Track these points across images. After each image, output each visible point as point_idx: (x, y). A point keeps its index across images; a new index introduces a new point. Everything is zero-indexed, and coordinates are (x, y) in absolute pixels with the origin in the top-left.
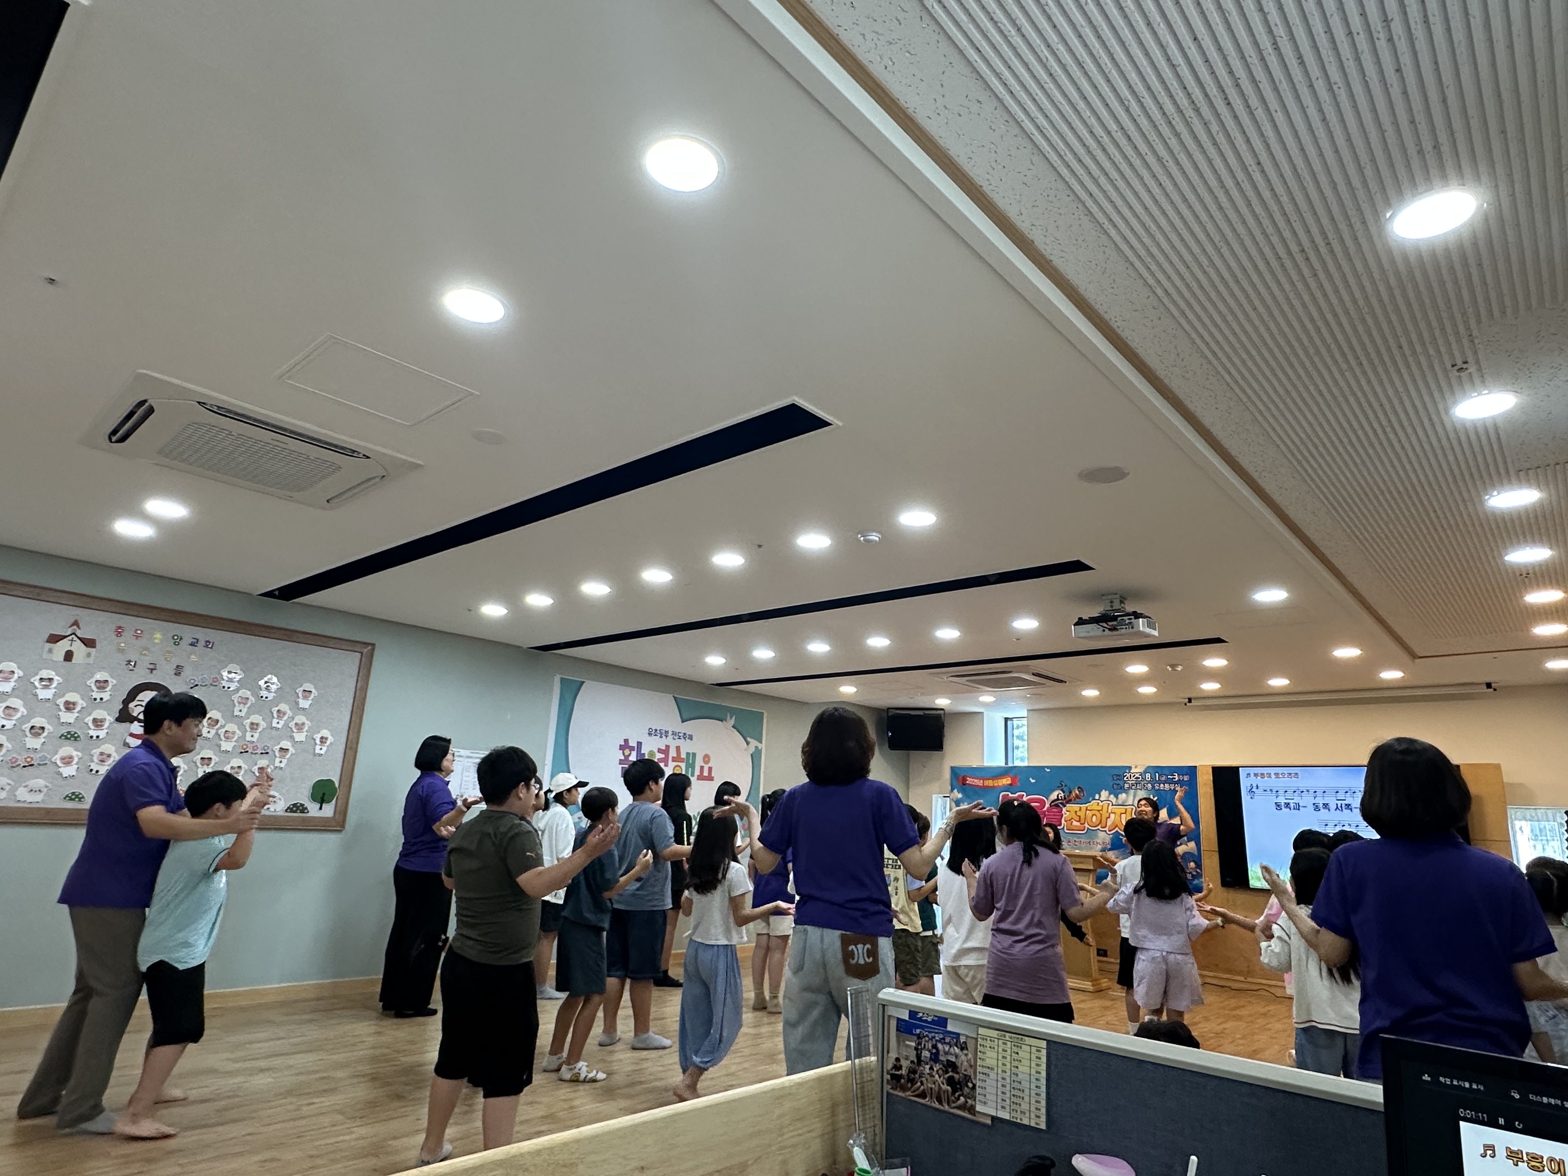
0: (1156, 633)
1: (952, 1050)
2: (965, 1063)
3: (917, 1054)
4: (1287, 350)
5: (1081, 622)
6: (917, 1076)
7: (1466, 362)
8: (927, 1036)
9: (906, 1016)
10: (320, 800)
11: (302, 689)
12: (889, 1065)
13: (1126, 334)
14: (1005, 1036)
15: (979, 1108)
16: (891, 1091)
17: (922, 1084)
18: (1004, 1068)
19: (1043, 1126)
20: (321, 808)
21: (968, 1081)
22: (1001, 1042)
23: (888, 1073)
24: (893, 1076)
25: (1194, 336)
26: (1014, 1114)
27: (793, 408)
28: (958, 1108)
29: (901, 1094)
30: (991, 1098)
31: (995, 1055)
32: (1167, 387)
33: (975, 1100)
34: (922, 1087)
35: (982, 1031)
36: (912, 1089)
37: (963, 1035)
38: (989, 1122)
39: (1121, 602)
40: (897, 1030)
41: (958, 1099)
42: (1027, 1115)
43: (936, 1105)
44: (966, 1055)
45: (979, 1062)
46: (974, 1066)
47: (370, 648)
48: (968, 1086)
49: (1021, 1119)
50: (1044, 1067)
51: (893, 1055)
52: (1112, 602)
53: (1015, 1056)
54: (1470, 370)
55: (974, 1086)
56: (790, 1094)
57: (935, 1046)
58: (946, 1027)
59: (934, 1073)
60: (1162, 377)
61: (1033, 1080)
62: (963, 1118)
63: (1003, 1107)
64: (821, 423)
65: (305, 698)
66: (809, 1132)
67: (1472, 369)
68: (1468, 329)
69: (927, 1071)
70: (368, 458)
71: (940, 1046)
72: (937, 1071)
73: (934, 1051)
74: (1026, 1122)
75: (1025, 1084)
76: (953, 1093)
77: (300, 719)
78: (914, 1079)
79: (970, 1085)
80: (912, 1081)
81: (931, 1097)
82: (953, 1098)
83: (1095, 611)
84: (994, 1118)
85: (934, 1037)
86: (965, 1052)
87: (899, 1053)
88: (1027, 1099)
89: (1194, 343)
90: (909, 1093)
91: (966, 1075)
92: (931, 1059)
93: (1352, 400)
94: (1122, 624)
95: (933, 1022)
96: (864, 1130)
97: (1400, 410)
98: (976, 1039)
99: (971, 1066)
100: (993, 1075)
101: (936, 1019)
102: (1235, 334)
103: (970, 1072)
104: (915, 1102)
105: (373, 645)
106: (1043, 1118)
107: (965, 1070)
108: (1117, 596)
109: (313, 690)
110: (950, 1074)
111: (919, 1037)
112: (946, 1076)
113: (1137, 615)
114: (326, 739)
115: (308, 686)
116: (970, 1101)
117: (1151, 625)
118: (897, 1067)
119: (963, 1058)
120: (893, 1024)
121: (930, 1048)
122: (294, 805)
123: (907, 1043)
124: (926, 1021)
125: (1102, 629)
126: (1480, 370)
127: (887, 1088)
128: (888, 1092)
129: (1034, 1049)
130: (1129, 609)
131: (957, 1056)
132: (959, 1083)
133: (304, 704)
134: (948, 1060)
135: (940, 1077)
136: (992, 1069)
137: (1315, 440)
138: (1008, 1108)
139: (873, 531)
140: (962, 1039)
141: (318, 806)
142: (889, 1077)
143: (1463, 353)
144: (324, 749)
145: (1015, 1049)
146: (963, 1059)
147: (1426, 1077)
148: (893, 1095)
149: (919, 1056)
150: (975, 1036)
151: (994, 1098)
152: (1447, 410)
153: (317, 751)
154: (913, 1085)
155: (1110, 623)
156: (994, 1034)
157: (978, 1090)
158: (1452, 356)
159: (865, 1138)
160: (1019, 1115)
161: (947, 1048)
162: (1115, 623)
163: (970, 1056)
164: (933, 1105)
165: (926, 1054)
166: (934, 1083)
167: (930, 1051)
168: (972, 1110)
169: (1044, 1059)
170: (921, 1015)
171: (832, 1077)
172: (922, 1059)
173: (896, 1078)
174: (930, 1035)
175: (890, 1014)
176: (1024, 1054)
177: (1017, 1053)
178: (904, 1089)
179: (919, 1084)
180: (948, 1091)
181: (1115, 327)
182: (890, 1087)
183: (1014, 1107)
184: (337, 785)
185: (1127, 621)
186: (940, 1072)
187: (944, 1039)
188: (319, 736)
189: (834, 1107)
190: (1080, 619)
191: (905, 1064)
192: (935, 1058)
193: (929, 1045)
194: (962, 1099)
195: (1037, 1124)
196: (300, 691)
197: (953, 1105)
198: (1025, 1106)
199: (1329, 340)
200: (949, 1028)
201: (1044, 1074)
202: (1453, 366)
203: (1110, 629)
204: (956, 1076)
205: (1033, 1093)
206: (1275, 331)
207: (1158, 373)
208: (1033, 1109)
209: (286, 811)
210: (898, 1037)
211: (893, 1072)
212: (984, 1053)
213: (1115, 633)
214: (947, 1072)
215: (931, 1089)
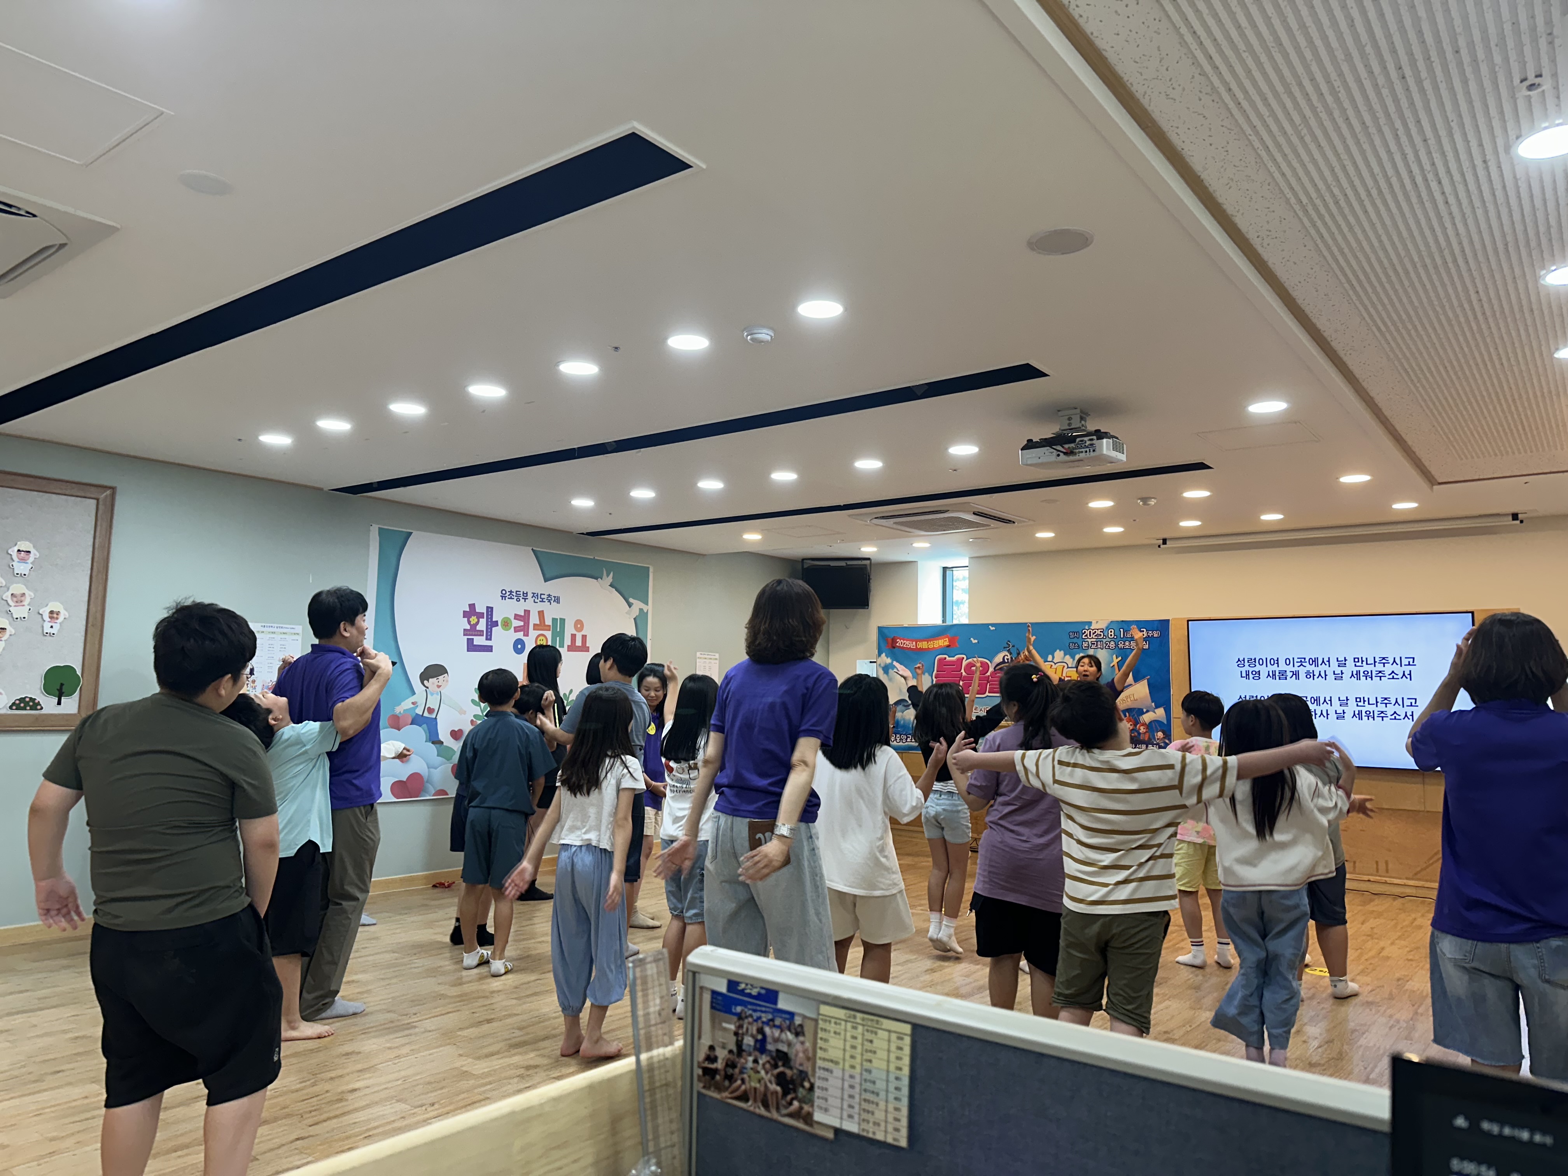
0: (1123, 457)
1: (783, 1036)
2: (801, 1055)
3: (737, 1041)
4: (1308, 55)
5: (1030, 445)
6: (737, 1071)
7: (1540, 76)
8: (751, 1016)
9: (723, 989)
10: (57, 693)
11: (16, 549)
12: (701, 1055)
13: (1090, 27)
14: (855, 1017)
15: (818, 1116)
16: (704, 1091)
17: (743, 1081)
18: (853, 1062)
19: (903, 1143)
20: (59, 703)
21: (803, 1080)
22: (849, 1025)
23: (699, 1067)
24: (706, 1071)
25: (1184, 30)
26: (864, 1126)
27: (633, 140)
28: (791, 1115)
29: (715, 1095)
30: (834, 1102)
31: (840, 1044)
32: (1145, 111)
33: (812, 1106)
34: (743, 1087)
35: (825, 1010)
36: (730, 1090)
37: (800, 1015)
38: (830, 1135)
39: (1082, 418)
40: (713, 1007)
41: (790, 1104)
42: (882, 1127)
43: (762, 1111)
44: (803, 1043)
45: (820, 1053)
46: (811, 1059)
47: (108, 492)
48: (803, 1087)
49: (874, 1133)
50: (906, 1061)
51: (706, 1041)
52: (1070, 419)
53: (868, 1045)
54: (1544, 88)
55: (812, 1088)
56: (540, 1115)
57: (761, 1031)
58: (775, 1003)
59: (760, 1068)
60: (1139, 95)
61: (892, 1078)
62: (797, 1129)
63: (850, 1117)
64: (681, 166)
65: (23, 560)
66: (575, 1161)
67: (1547, 84)
68: (1549, 22)
69: (750, 1064)
70: (34, 216)
71: (767, 1030)
72: (764, 1065)
73: (760, 1037)
74: (880, 1137)
75: (880, 1085)
76: (785, 1093)
77: (18, 588)
78: (732, 1075)
79: (807, 1084)
80: (730, 1078)
81: (755, 1101)
82: (784, 1102)
83: (1048, 431)
84: (838, 1131)
85: (759, 1018)
86: (801, 1038)
87: (713, 1041)
88: (882, 1105)
89: (1183, 43)
90: (726, 1094)
91: (801, 1072)
92: (755, 1048)
93: (1386, 130)
94: (1082, 445)
95: (759, 997)
96: (657, 1153)
97: (1447, 147)
98: (816, 1021)
99: (808, 1059)
100: (837, 1072)
101: (763, 992)
102: (1239, 27)
103: (807, 1067)
104: (735, 1106)
105: (113, 489)
106: (904, 1132)
107: (801, 1065)
108: (1078, 411)
109: (33, 551)
110: (781, 1069)
111: (740, 1017)
112: (776, 1071)
113: (1100, 435)
114: (58, 613)
115: (24, 545)
116: (806, 1108)
117: (1117, 448)
118: (711, 1058)
119: (798, 1047)
120: (707, 997)
121: (755, 1032)
122: (22, 700)
123: (725, 1025)
124: (750, 995)
125: (1055, 453)
126: (1556, 88)
127: (698, 1086)
128: (699, 1093)
129: (894, 1036)
130: (1091, 426)
131: (790, 1044)
132: (792, 1081)
133: (21, 568)
134: (778, 1051)
135: (767, 1073)
136: (837, 1063)
137: (1336, 191)
138: (856, 1117)
139: (764, 327)
140: (798, 1021)
141: (56, 700)
142: (700, 1072)
143: (1537, 59)
144: (57, 627)
145: (869, 1036)
146: (798, 1049)
147: (1460, 1122)
148: (705, 1096)
149: (739, 1044)
150: (814, 1016)
151: (838, 1102)
152: (1508, 148)
153: (47, 629)
154: (731, 1083)
155: (1066, 446)
156: (841, 1013)
157: (817, 1092)
158: (1523, 64)
159: (659, 1164)
160: (870, 1127)
161: (777, 1033)
162: (1072, 445)
163: (807, 1044)
164: (757, 1111)
165: (748, 1041)
166: (759, 1081)
167: (753, 1036)
168: (808, 1118)
169: (907, 1050)
170: (742, 986)
171: (611, 1082)
172: (744, 1047)
173: (709, 1073)
174: (756, 1015)
175: (702, 984)
176: (880, 1041)
177: (871, 1041)
178: (719, 1088)
179: (739, 1082)
180: (776, 1092)
181: (1077, 17)
182: (701, 1085)
183: (865, 1116)
184: (79, 673)
185: (1088, 443)
186: (768, 1066)
187: (772, 1020)
188: (48, 609)
189: (615, 1122)
190: (1030, 441)
191: (722, 1054)
192: (761, 1046)
193: (754, 1029)
194: (796, 1104)
195: (895, 1139)
196: (13, 551)
197: (784, 1111)
198: (879, 1115)
199: (1364, 38)
200: (782, 1005)
201: (906, 1071)
202: (1522, 81)
203: (1065, 453)
204: (789, 1072)
205: (891, 1097)
206: (1294, 26)
207: (1133, 89)
208: (890, 1119)
209: (11, 708)
210: (713, 1019)
211: (706, 1065)
212: (826, 1040)
213: (1072, 458)
214: (776, 1066)
215: (755, 1089)
